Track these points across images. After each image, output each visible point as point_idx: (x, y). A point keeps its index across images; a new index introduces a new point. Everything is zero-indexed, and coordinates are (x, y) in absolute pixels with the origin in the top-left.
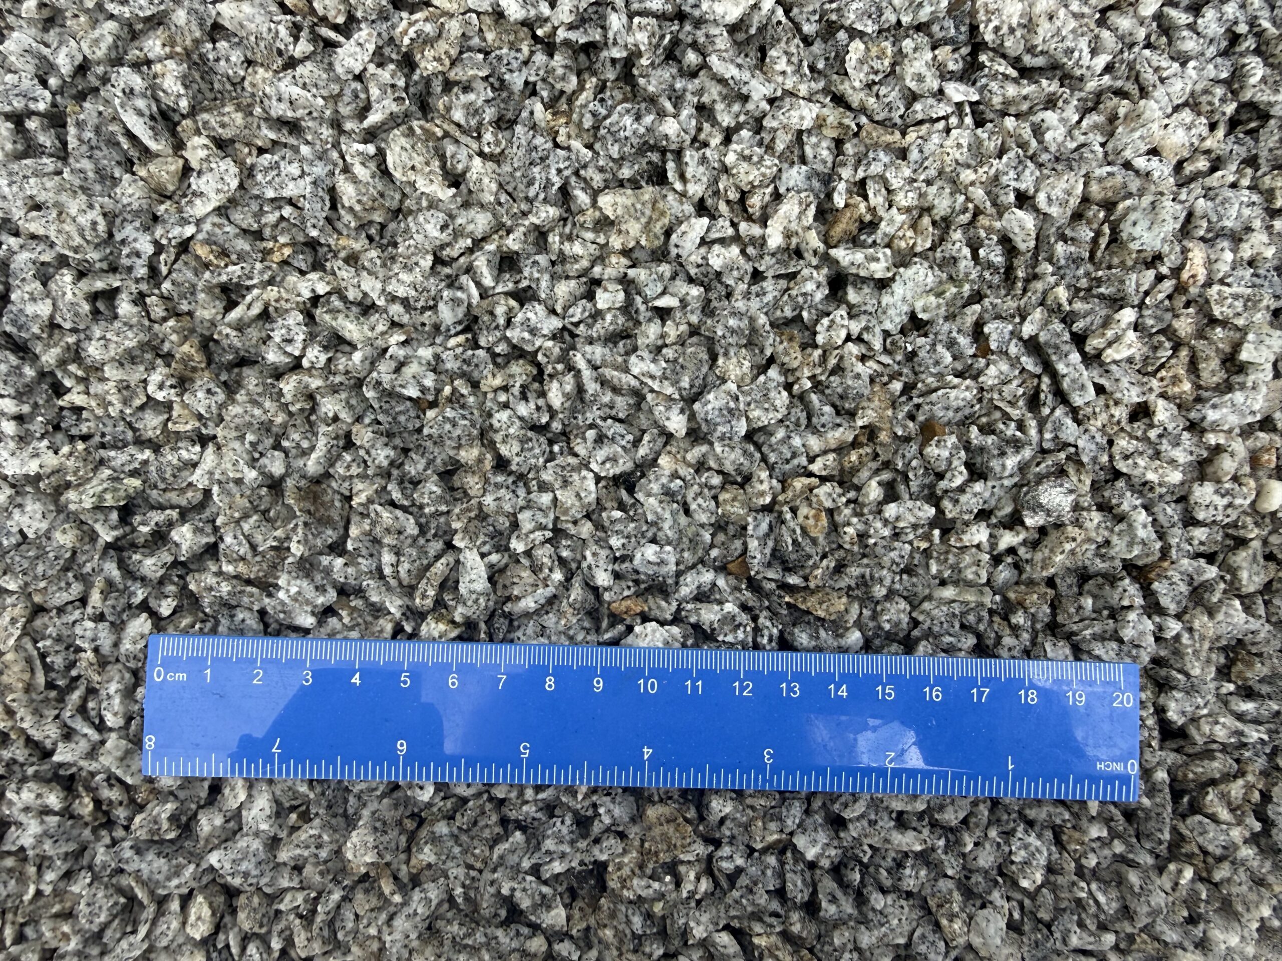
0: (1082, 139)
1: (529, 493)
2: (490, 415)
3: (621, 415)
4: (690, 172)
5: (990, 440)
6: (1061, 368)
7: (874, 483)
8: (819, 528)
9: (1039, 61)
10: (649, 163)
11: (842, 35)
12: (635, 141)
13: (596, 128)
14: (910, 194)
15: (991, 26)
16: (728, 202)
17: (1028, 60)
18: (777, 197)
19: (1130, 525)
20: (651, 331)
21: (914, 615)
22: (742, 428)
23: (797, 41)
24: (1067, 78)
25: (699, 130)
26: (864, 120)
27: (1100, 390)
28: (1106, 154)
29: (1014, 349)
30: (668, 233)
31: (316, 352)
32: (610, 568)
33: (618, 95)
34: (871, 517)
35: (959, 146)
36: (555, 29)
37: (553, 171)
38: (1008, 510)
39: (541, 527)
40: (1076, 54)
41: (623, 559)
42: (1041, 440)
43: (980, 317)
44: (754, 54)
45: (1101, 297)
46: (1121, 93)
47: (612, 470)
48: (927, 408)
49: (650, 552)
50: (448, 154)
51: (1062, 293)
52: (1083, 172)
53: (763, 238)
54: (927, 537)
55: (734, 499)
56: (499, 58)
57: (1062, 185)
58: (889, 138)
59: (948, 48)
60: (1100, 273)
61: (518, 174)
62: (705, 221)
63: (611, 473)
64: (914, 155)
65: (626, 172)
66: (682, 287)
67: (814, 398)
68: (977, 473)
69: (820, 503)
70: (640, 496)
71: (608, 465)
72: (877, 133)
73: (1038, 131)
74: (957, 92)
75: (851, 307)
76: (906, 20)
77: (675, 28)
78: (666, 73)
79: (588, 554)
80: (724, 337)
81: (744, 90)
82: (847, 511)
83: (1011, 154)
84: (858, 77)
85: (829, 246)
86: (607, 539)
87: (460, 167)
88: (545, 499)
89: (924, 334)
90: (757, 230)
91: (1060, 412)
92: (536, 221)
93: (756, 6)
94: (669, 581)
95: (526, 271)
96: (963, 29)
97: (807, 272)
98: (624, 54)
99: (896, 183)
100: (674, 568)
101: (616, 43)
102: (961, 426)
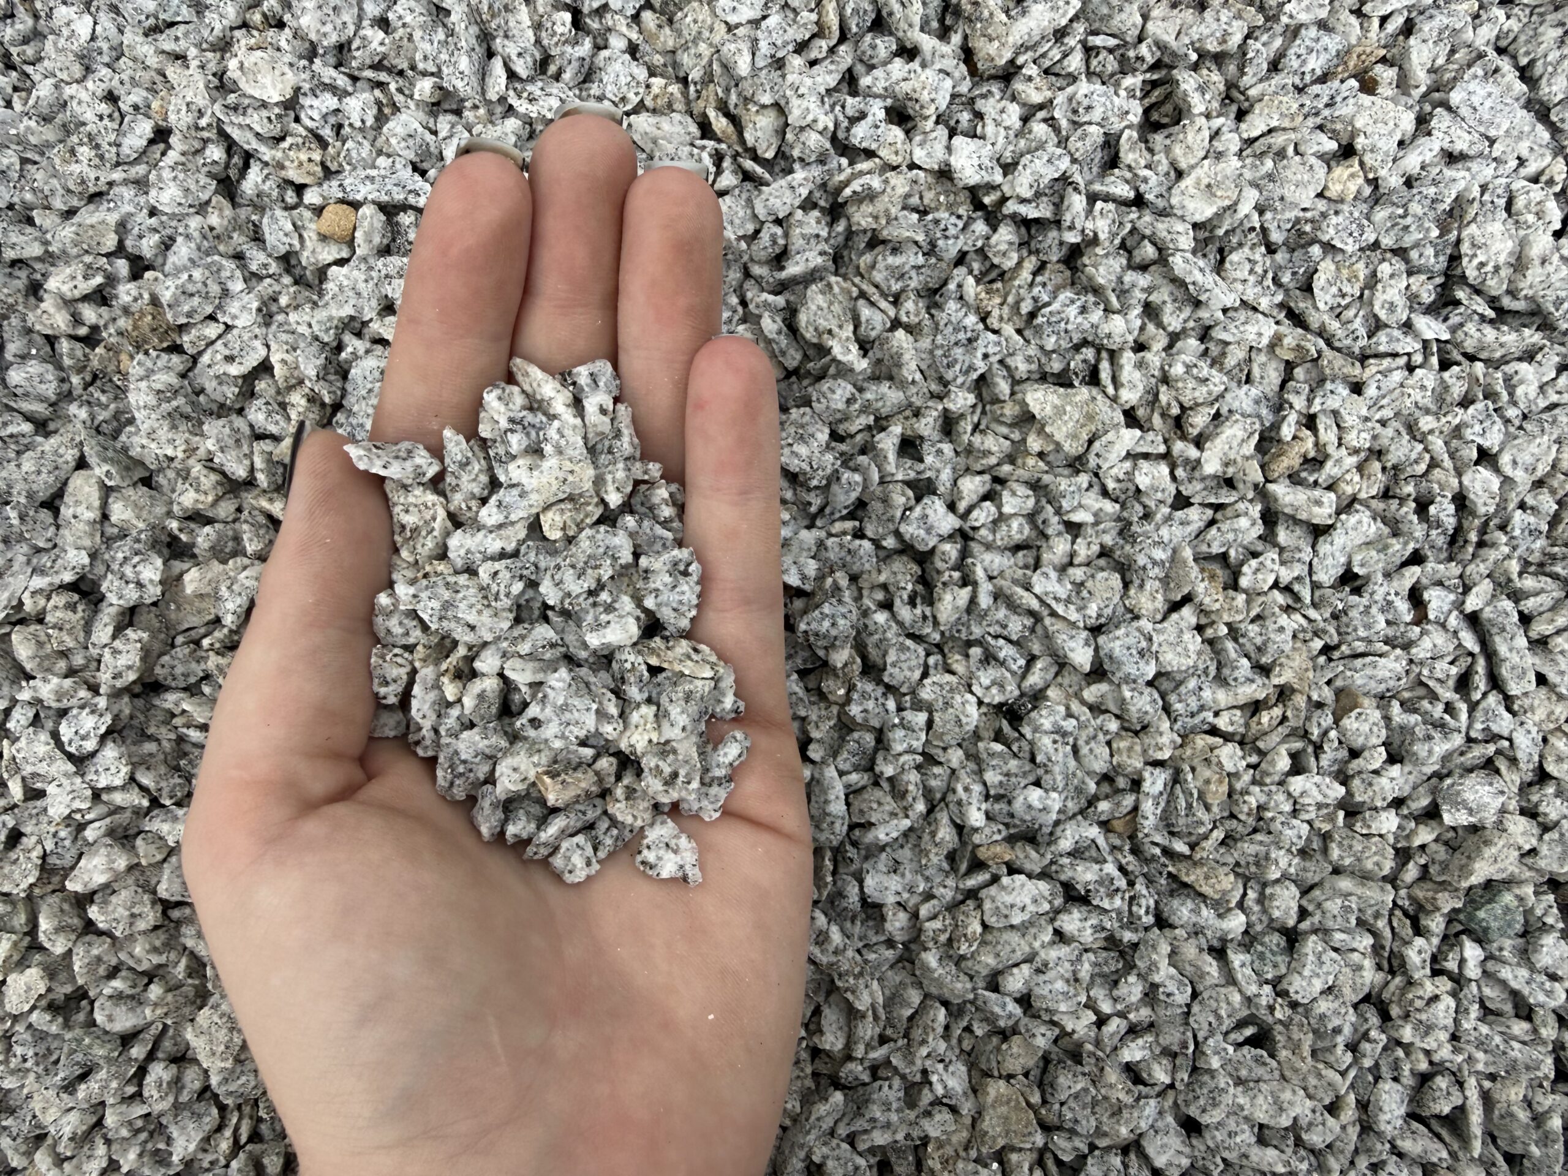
0: (1554, 398)
1: (900, 709)
2: (866, 613)
3: (1014, 637)
4: (1125, 376)
5: (1414, 718)
6: (1502, 649)
7: (1283, 750)
8: (1218, 792)
9: (1520, 305)
10: (1085, 361)
11: (1316, 250)
12: (1075, 336)
13: (1032, 315)
14: (1364, 435)
15: (1475, 262)
16: (1163, 415)
17: (1507, 302)
18: (1218, 417)
19: (1562, 835)
20: (1060, 547)
21: (1304, 903)
22: (1150, 670)
23: (1263, 249)
24: (1548, 327)
25: (1142, 329)
26: (1321, 343)
27: (1541, 680)
29: (1453, 621)
30: (1090, 442)
32: (984, 806)
33: (1058, 279)
34: (1274, 788)
35: (1423, 387)
36: (1004, 199)
37: (979, 355)
38: (1425, 802)
39: (910, 751)
40: (1565, 306)
41: (999, 798)
42: (1469, 727)
43: (1418, 582)
44: (1213, 256)
45: (1555, 577)
47: (996, 697)
48: (1349, 674)
49: (1035, 795)
50: (863, 319)
51: (1514, 566)
52: (1554, 436)
53: (1198, 461)
54: (1331, 818)
55: (1130, 749)
56: (937, 222)
57: (1533, 448)
58: (1350, 370)
59: (1423, 277)
60: (1557, 549)
61: (939, 352)
62: (1138, 433)
63: (997, 700)
64: (1371, 391)
65: (1056, 366)
66: (1094, 501)
67: (1230, 645)
68: (1395, 756)
69: (1220, 764)
70: (1027, 730)
71: (994, 691)
72: (1339, 361)
73: (1510, 383)
74: (1431, 328)
75: (1282, 550)
76: (1387, 241)
77: (1134, 216)
78: (1117, 265)
79: (960, 788)
80: (1144, 568)
81: (1203, 298)
82: (1247, 777)
83: (1480, 406)
84: (1324, 297)
85: (1267, 481)
86: (980, 772)
87: (873, 334)
88: (921, 718)
89: (1357, 591)
90: (1193, 452)
91: (1493, 699)
92: (951, 407)
93: (1232, 208)
94: (1046, 830)
95: (929, 459)
96: (1441, 258)
97: (1241, 506)
98: (1078, 240)
99: (1349, 420)
100: (1054, 817)
101: (1071, 228)
102: (1384, 698)
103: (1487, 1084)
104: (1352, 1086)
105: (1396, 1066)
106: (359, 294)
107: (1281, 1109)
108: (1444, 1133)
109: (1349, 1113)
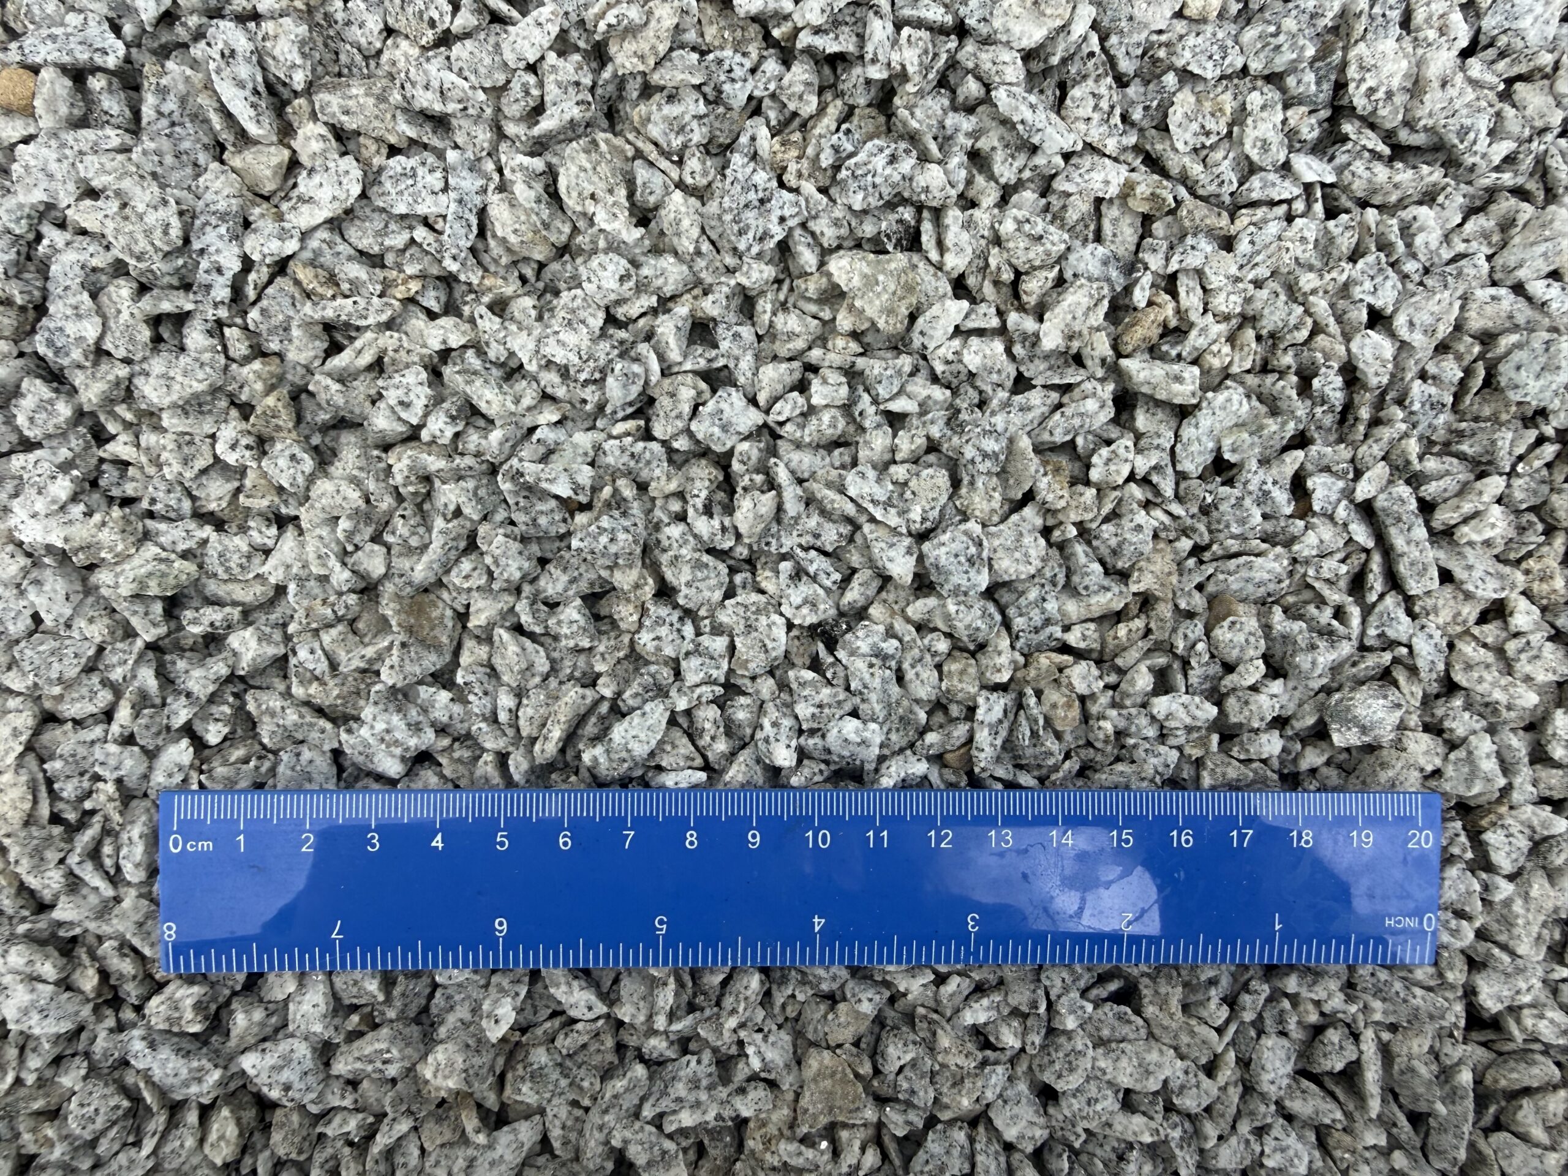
0: (1461, 247)
1: (698, 633)
2: (657, 527)
3: (829, 548)
4: (950, 239)
5: (1298, 626)
6: (1399, 542)
7: (1143, 668)
8: (1068, 717)
9: (1418, 139)
10: (900, 221)
11: (1170, 79)
12: (886, 191)
13: (836, 168)
14: (1233, 298)
15: (1364, 87)
16: (996, 283)
17: (1405, 137)
18: (1060, 282)
19: (1470, 754)
20: (878, 441)
22: (983, 580)
23: (1109, 80)
24: (1451, 163)
25: (969, 182)
26: (1182, 192)
27: (1446, 576)
28: (1492, 270)
29: (1342, 512)
30: (913, 318)
31: (440, 424)
32: (794, 743)
33: (869, 126)
34: (1134, 711)
35: (1303, 240)
36: (797, 30)
37: (775, 219)
38: (1310, 721)
39: (710, 681)
40: (1472, 135)
41: (812, 732)
42: (1363, 633)
43: (1302, 467)
44: (1052, 92)
45: (1461, 457)
46: (1520, 193)
47: (809, 617)
48: (1221, 577)
49: (851, 728)
50: (639, 182)
51: (1413, 447)
52: (1459, 293)
53: (1037, 335)
54: (1204, 743)
55: (963, 672)
56: (720, 62)
57: (1432, 306)
58: (1215, 222)
59: (1304, 109)
60: (1464, 425)
61: (728, 218)
62: (965, 304)
63: (810, 620)
64: (1243, 246)
65: (868, 229)
66: (921, 388)
67: (1080, 549)
68: (1276, 669)
69: (1071, 687)
70: (841, 654)
71: (805, 610)
72: (1201, 211)
73: (1407, 231)
74: (1308, 168)
75: (1138, 436)
76: (1255, 66)
77: (952, 45)
78: (937, 104)
79: (766, 722)
80: (973, 461)
81: (1036, 140)
82: (1104, 699)
83: (1370, 259)
84: (1183, 136)
85: (1119, 355)
86: (790, 706)
87: (652, 199)
88: (719, 644)
89: (1229, 482)
90: (1029, 324)
91: (1390, 600)
92: (744, 281)
93: (1064, 28)
94: (870, 767)
95: (724, 345)
96: (1326, 86)
97: (1088, 386)
98: (885, 75)
99: (1215, 281)
100: (877, 751)
101: (874, 61)
102: (1264, 604)
103: (1386, 1036)
104: (1233, 1043)
105: (1281, 1020)
106: (51, 176)
107: (1148, 1073)
108: (1339, 1092)
109: (1228, 1072)
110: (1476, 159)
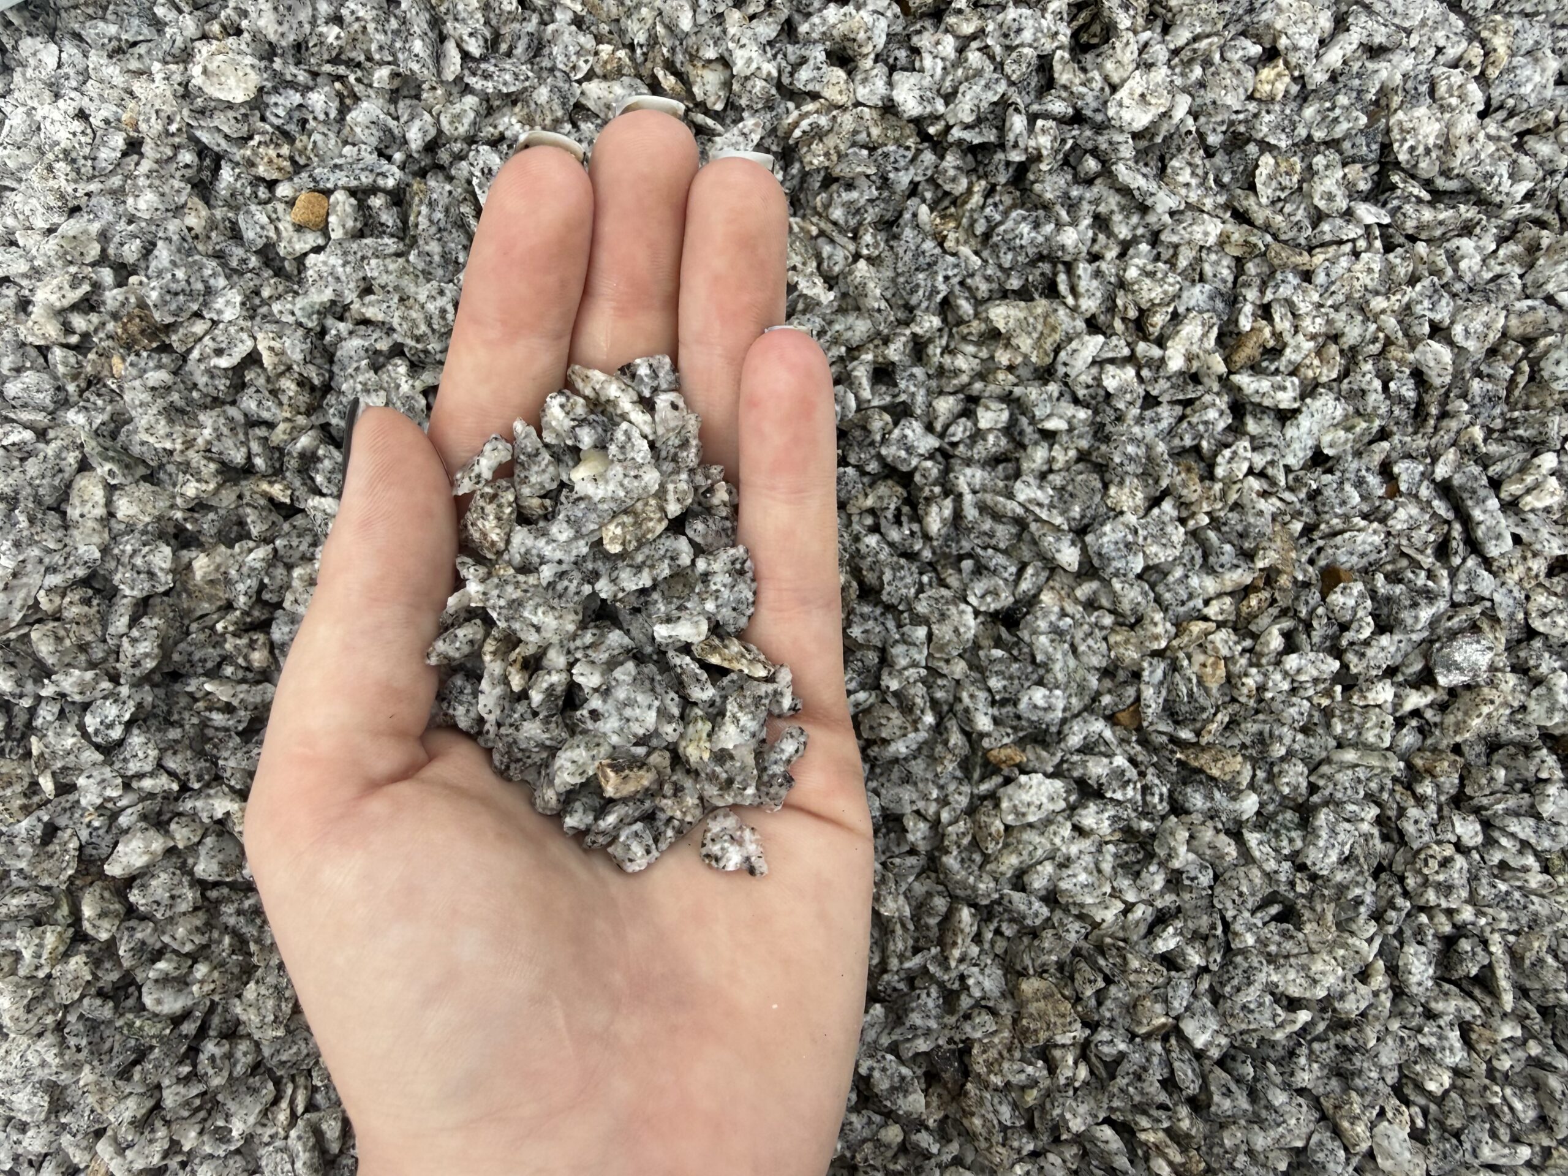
0: (1498, 269)
1: (901, 626)
2: (857, 539)
3: (1002, 546)
4: (1083, 285)
5: (1399, 589)
6: (1477, 514)
7: (1275, 631)
8: (1215, 676)
9: (1453, 185)
10: (1042, 274)
11: (1252, 149)
12: (1031, 251)
13: (988, 234)
14: (1318, 320)
15: (1406, 146)
16: (1124, 320)
17: (1441, 183)
18: (1176, 318)
19: (1550, 689)
20: (1039, 455)
21: (1312, 779)
22: (1138, 564)
23: (1201, 152)
24: (1482, 202)
25: (1094, 240)
26: (1268, 238)
27: (1517, 539)
28: (1524, 286)
29: (1425, 492)
30: (1057, 351)
32: (990, 712)
33: (1008, 200)
34: (1270, 668)
35: (1370, 270)
36: (948, 128)
37: (940, 279)
38: (1418, 666)
39: (914, 664)
40: (1496, 180)
41: (1004, 702)
42: (1454, 592)
43: (1387, 456)
44: (1155, 164)
45: (1520, 440)
46: (1542, 224)
47: (991, 605)
48: (1330, 551)
49: (1039, 695)
50: (825, 255)
51: (1478, 433)
52: (1501, 304)
53: (1162, 360)
54: (1328, 693)
55: (1127, 641)
56: (886, 155)
57: (1482, 317)
58: (1298, 260)
59: (1358, 167)
60: (1516, 414)
61: (901, 280)
62: (1100, 339)
63: (993, 607)
64: (1320, 278)
65: (1015, 283)
66: (1066, 409)
67: (1212, 535)
68: (1383, 627)
69: (1216, 649)
70: (1025, 635)
71: (989, 599)
72: (1286, 252)
73: (1453, 258)
74: (1368, 214)
75: (1253, 438)
76: (1319, 135)
77: (1075, 133)
78: (1062, 180)
79: (965, 695)
80: (1121, 465)
81: (1149, 202)
82: (1243, 661)
83: (1426, 282)
84: (1266, 193)
86: (985, 680)
87: (837, 269)
88: (921, 632)
89: (1330, 471)
90: (1156, 352)
91: (1471, 562)
92: (918, 330)
93: (1166, 115)
94: (1054, 729)
95: (903, 384)
96: (1374, 147)
97: (1207, 398)
98: (1023, 158)
99: (1304, 308)
100: (1060, 715)
101: (1016, 146)
102: (1367, 572)
103: (1511, 939)
104: (1380, 953)
105: (1419, 931)
106: (338, 279)
107: (1315, 982)
108: (1477, 992)
109: (1379, 980)
110: (1504, 198)
